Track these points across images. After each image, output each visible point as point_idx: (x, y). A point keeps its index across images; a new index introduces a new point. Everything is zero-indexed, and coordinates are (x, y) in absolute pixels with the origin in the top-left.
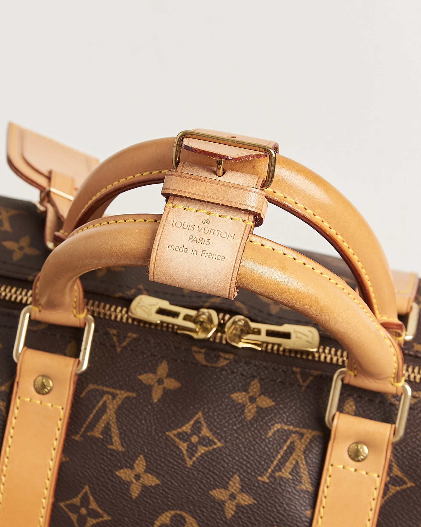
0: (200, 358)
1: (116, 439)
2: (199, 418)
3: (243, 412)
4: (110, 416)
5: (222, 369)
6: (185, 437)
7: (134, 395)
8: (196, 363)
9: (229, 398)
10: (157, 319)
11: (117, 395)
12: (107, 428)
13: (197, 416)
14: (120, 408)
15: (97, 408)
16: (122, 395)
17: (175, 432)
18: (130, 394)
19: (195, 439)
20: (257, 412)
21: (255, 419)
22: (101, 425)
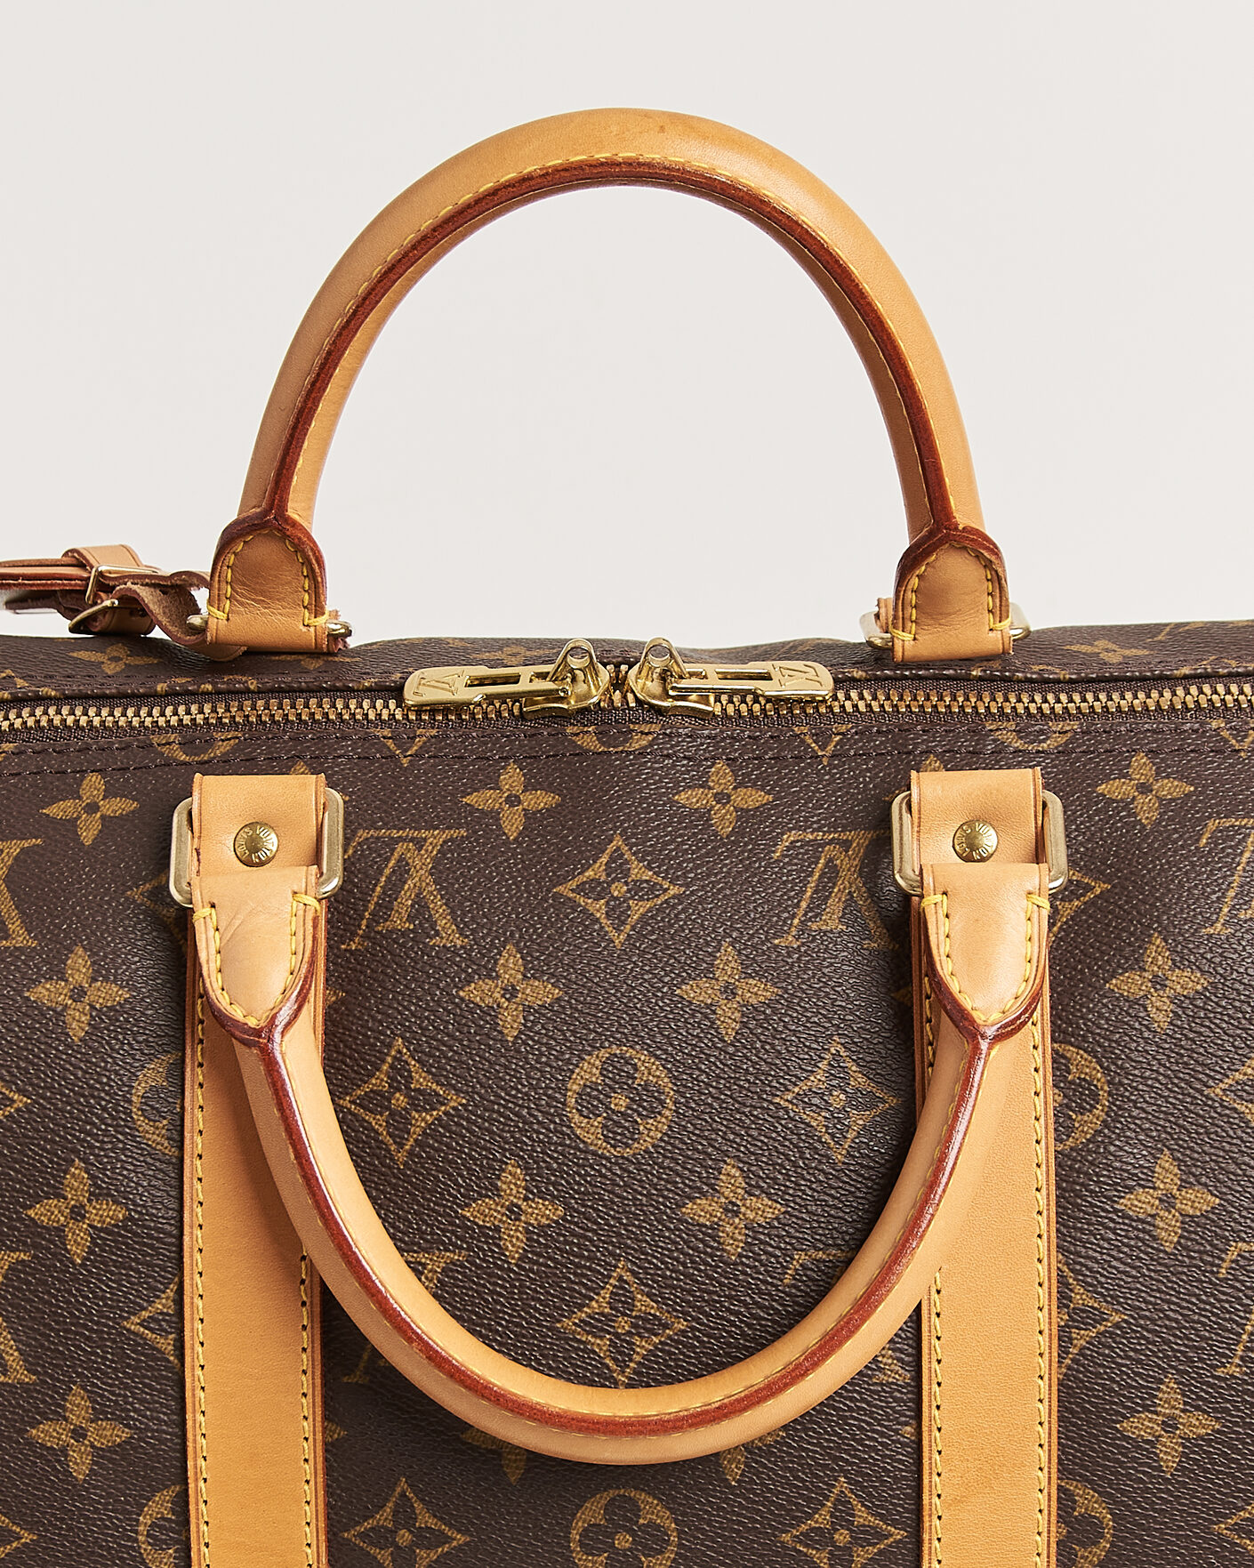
0: (589, 741)
1: (443, 923)
2: (618, 848)
3: (707, 824)
4: (420, 878)
5: (642, 753)
6: (596, 889)
7: (463, 832)
8: (582, 753)
9: (672, 803)
10: (477, 694)
11: (425, 839)
12: (420, 905)
13: (611, 847)
14: (437, 861)
15: (387, 871)
16: (435, 838)
17: (573, 884)
18: (454, 833)
19: (618, 890)
20: (738, 818)
21: (738, 832)
22: (405, 900)
